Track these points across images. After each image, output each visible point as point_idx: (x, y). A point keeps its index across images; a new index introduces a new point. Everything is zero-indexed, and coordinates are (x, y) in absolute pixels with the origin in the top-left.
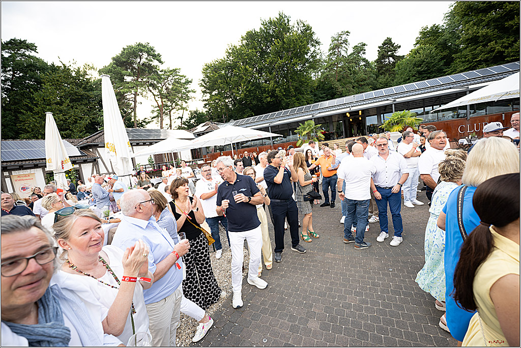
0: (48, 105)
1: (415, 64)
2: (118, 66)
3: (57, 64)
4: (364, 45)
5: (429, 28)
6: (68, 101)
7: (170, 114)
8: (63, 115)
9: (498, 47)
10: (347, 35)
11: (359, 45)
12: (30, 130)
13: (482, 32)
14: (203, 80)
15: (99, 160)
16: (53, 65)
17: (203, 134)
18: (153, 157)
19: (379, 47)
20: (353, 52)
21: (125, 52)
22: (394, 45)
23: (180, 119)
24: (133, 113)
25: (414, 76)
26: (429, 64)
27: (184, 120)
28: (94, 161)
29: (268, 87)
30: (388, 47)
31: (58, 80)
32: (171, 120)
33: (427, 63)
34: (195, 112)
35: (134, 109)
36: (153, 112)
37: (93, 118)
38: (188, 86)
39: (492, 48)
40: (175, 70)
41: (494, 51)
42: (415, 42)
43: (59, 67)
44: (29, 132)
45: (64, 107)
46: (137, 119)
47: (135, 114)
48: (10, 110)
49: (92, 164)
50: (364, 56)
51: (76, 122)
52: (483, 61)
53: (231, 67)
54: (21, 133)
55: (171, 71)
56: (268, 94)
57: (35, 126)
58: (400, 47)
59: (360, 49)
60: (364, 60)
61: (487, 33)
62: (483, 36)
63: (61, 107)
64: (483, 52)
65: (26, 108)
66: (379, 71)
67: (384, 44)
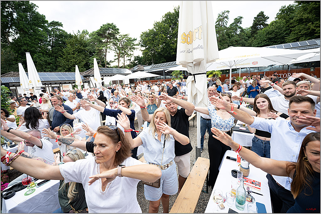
0: (69, 55)
1: (268, 33)
2: (98, 36)
3: (72, 34)
4: (241, 18)
5: (286, 7)
6: (77, 53)
7: (124, 57)
8: (75, 59)
9: (312, 27)
10: (228, 13)
11: (238, 18)
12: (62, 66)
13: (305, 17)
14: (140, 41)
15: (90, 82)
16: (70, 34)
17: (136, 71)
18: (112, 82)
19: (255, 18)
20: (234, 22)
21: (102, 29)
22: (265, 17)
23: (129, 61)
24: (105, 57)
25: (266, 41)
26: (277, 33)
27: (132, 61)
28: (89, 82)
29: (173, 46)
30: (261, 18)
31: (72, 43)
32: (124, 61)
33: (276, 32)
34: (138, 57)
35: (105, 56)
36: (115, 56)
37: (87, 61)
38: (134, 42)
39: (309, 27)
40: (126, 35)
41: (309, 29)
42: (276, 16)
43: (72, 35)
44: (61, 67)
45: (75, 56)
46: (107, 60)
47: (106, 58)
48: (53, 56)
49: (88, 83)
50: (241, 25)
51: (80, 63)
52: (304, 34)
53: (155, 34)
54: (58, 67)
55: (125, 35)
56: (174, 50)
57: (64, 64)
58: (269, 18)
59: (238, 20)
60: (240, 28)
61: (308, 17)
62: (306, 19)
63: (74, 56)
64: (305, 29)
65: (60, 56)
66: (252, 34)
67: (258, 16)
